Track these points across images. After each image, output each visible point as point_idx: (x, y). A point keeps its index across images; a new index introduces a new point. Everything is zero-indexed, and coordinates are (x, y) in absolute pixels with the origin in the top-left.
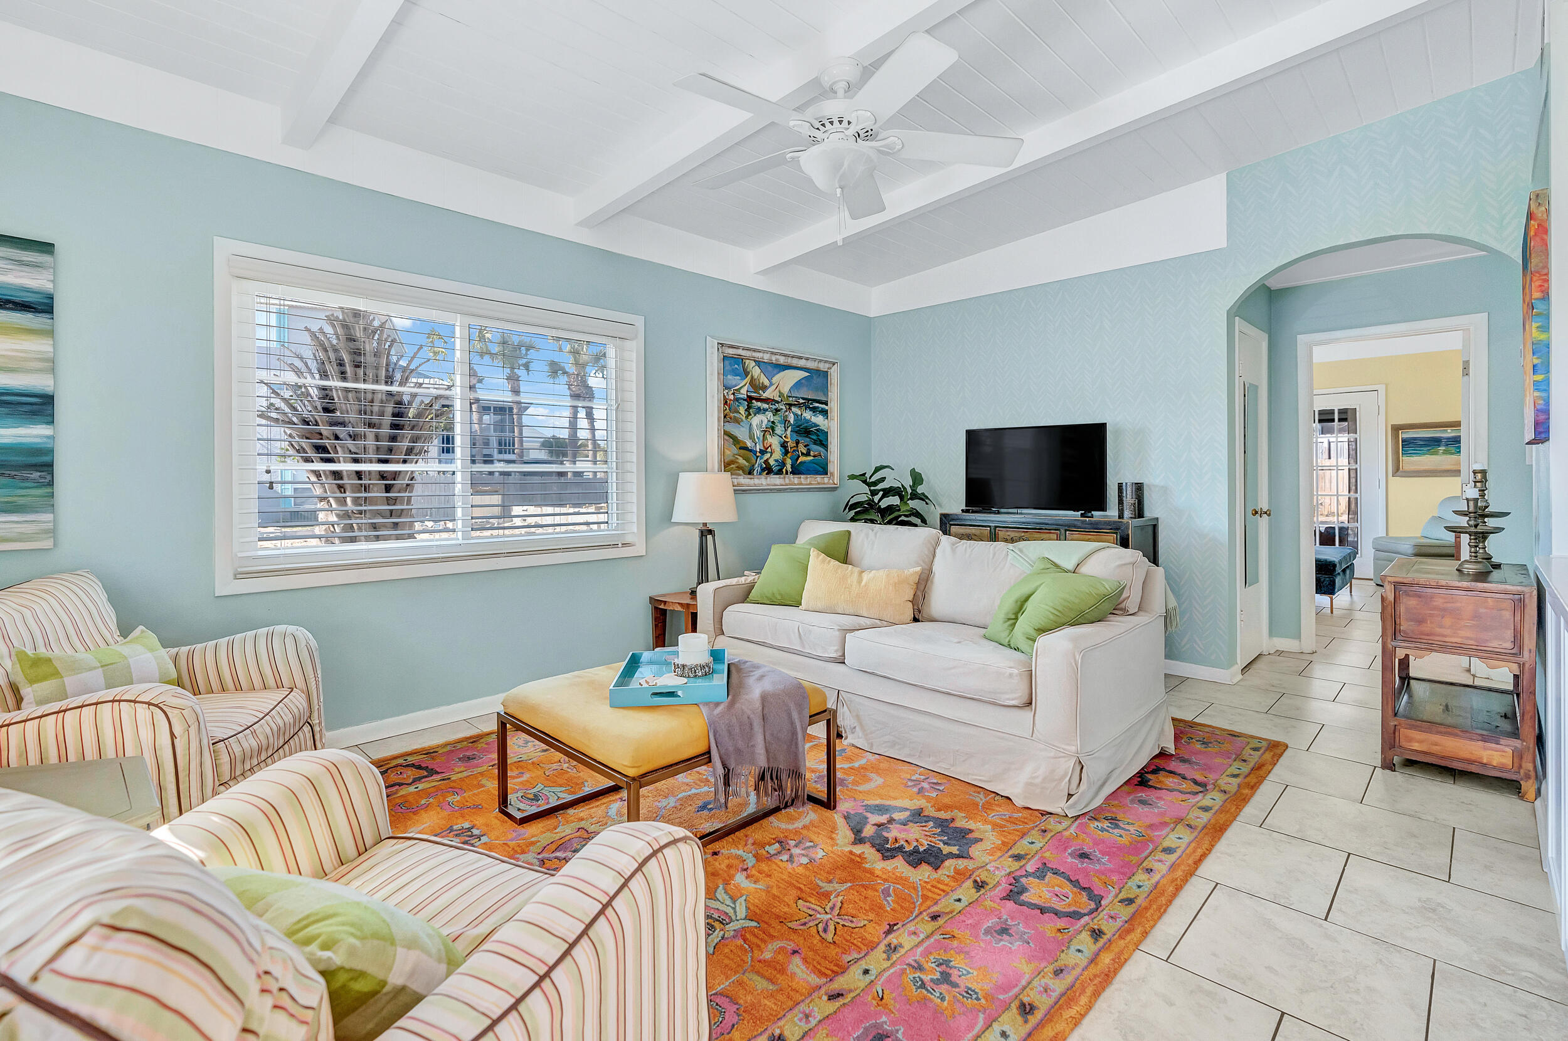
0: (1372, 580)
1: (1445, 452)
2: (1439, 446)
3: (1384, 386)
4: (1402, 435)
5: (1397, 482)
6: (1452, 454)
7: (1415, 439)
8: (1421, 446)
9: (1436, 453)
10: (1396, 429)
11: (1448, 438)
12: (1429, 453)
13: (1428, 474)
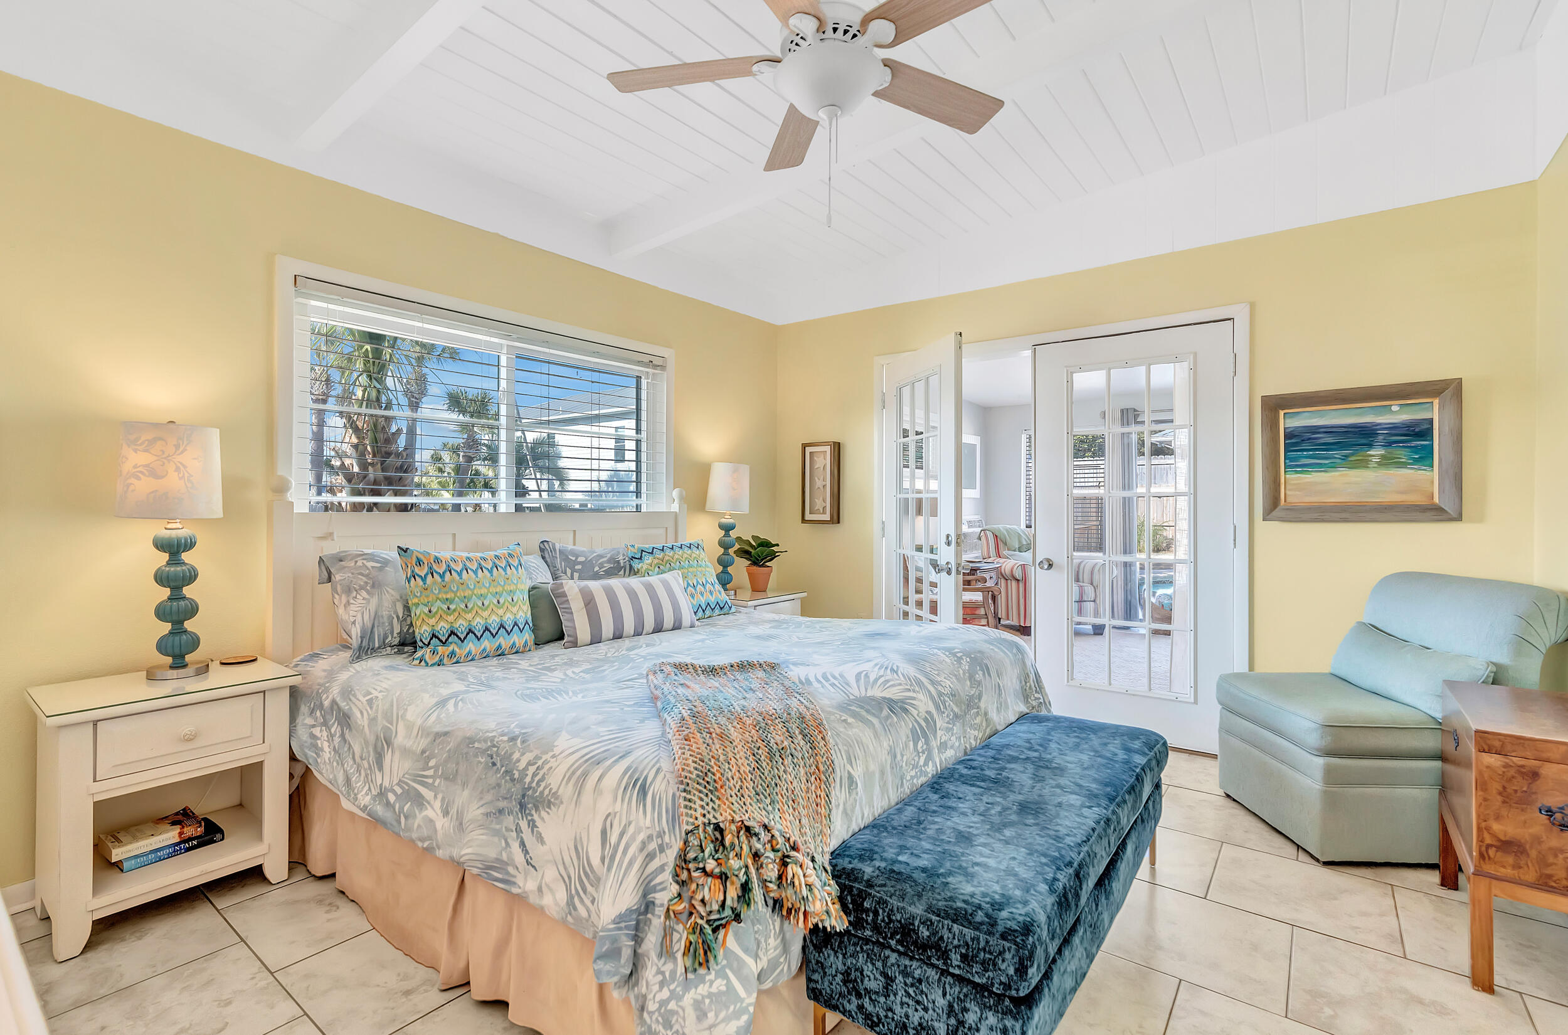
0: (1215, 757)
1: (1386, 462)
2: (1370, 446)
3: (1247, 309)
4: (1287, 422)
5: (1272, 532)
6: (1403, 465)
7: (1315, 430)
8: (1328, 446)
9: (1363, 464)
10: (1273, 406)
11: (1393, 428)
12: (1346, 462)
13: (1344, 515)
